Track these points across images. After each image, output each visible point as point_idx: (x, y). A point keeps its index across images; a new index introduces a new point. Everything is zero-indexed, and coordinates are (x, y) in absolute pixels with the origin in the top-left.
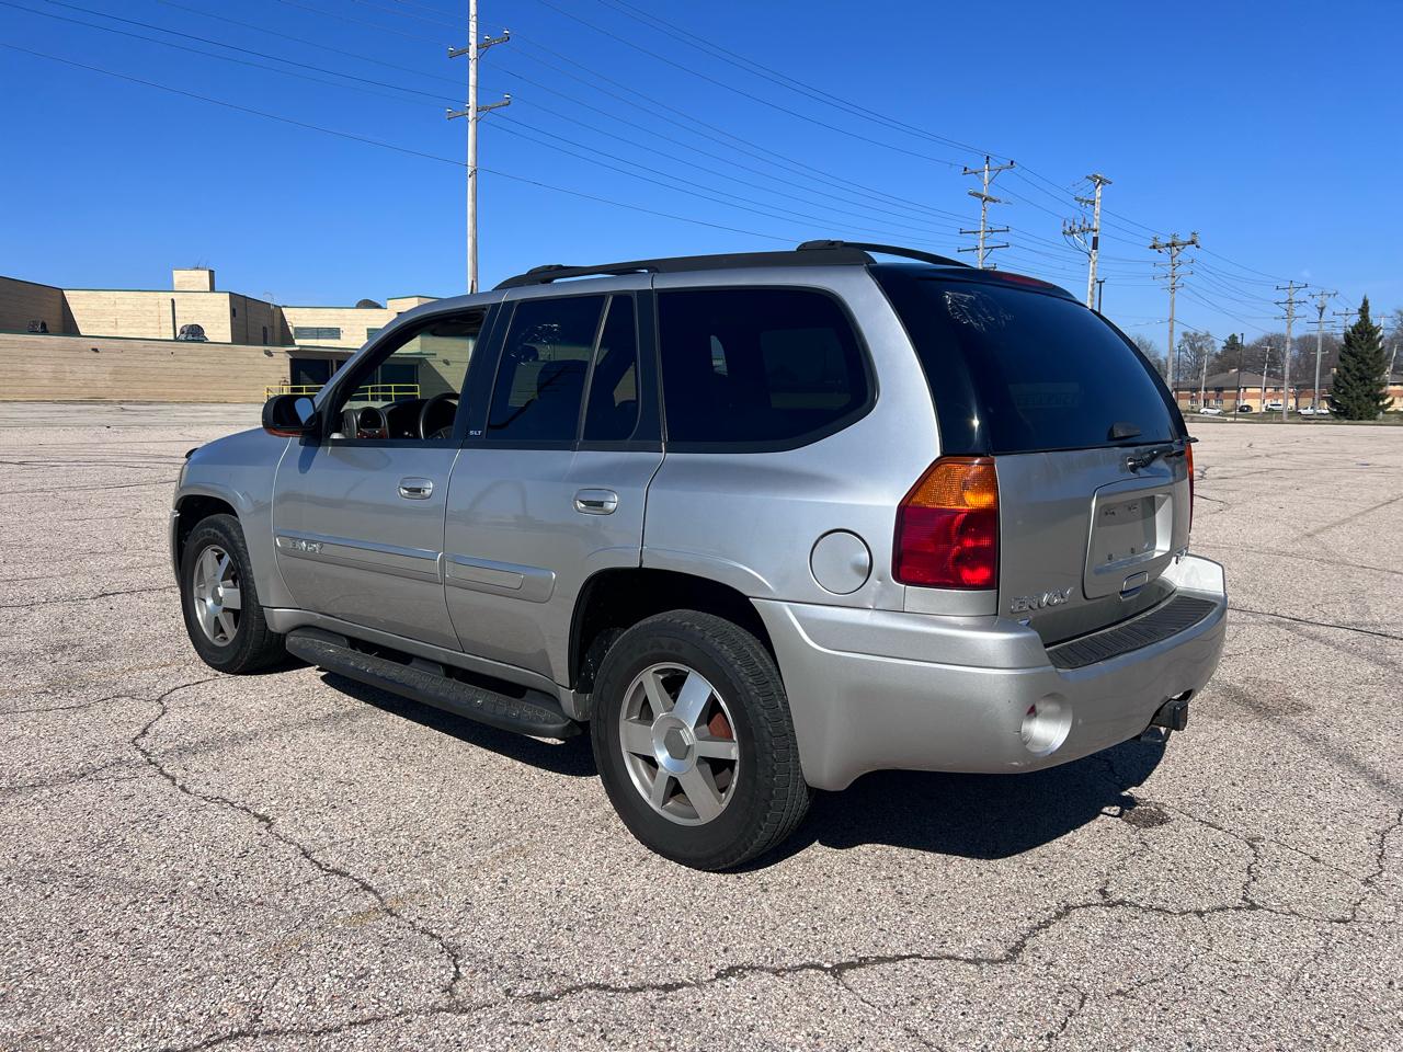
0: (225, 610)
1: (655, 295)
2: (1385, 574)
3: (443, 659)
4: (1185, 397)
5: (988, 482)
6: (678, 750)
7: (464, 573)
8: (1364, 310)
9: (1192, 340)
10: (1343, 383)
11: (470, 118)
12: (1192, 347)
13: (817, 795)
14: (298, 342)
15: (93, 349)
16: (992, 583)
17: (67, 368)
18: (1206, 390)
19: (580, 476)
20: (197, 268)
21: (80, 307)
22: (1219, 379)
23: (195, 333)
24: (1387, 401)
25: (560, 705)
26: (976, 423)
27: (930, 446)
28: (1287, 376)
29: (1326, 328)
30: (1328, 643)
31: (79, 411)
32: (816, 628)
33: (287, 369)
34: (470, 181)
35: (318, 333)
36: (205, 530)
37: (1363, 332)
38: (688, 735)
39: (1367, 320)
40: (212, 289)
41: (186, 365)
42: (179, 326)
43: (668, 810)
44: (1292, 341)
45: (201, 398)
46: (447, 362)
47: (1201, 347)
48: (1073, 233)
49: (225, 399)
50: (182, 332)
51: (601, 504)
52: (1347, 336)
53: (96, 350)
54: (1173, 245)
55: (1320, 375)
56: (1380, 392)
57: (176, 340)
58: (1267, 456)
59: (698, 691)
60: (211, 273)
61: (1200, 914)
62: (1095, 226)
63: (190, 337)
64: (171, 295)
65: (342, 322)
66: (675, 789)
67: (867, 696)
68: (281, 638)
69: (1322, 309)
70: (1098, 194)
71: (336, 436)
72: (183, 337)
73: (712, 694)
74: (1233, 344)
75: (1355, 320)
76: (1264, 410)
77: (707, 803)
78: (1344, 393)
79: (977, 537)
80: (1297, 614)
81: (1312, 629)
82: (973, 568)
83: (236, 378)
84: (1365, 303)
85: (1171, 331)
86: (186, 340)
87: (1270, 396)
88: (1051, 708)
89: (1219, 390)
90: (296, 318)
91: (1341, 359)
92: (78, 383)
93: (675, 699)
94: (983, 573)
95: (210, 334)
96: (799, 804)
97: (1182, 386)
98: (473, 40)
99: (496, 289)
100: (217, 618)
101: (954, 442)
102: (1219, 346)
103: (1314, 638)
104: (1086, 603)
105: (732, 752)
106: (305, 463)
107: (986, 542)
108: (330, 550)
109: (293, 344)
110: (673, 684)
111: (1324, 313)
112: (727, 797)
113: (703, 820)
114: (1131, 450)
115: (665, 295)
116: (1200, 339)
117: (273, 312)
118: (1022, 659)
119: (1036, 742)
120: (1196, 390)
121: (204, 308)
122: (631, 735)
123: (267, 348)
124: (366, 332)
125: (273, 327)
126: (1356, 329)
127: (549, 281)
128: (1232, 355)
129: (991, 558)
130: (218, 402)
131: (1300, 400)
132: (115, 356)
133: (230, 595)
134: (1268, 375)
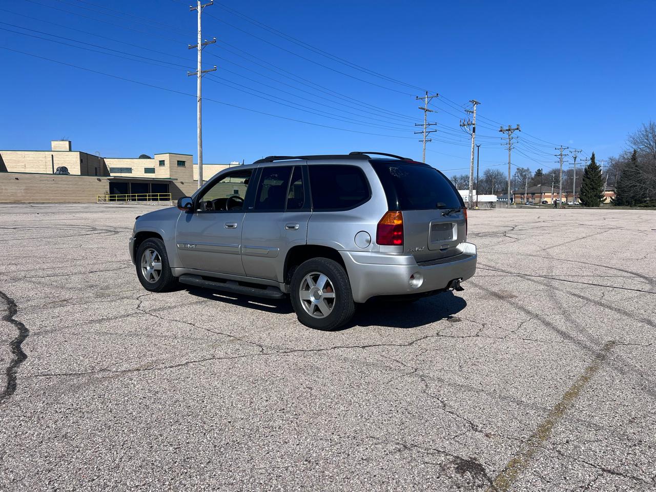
0: (155, 270)
1: (308, 167)
2: (566, 262)
3: (239, 280)
4: (518, 197)
5: (400, 218)
6: (317, 297)
7: (249, 250)
8: (593, 158)
9: (521, 171)
10: (584, 190)
11: (198, 76)
12: (521, 175)
13: (358, 305)
14: (112, 174)
15: (16, 179)
16: (402, 244)
17: (4, 188)
18: (527, 194)
19: (286, 220)
20: (63, 140)
21: (8, 158)
22: (533, 189)
23: (64, 171)
24: (605, 198)
25: (280, 289)
26: (397, 203)
27: (386, 209)
28: (561, 188)
29: (578, 166)
30: (533, 281)
31: (12, 207)
32: (357, 258)
33: (108, 187)
34: (198, 104)
35: (121, 170)
36: (147, 243)
37: (593, 168)
38: (320, 292)
39: (594, 163)
40: (70, 150)
41: (60, 186)
42: (55, 168)
43: (315, 315)
44: (564, 172)
45: (67, 201)
46: (182, 183)
47: (525, 175)
48: (464, 125)
49: (79, 201)
50: (57, 170)
51: (294, 227)
52: (585, 169)
53: (17, 179)
54: (509, 130)
55: (576, 187)
56: (601, 194)
57: (53, 174)
58: (544, 222)
59: (323, 279)
60: (70, 142)
61: (463, 337)
62: (473, 123)
63: (61, 173)
64: (52, 153)
65: (132, 165)
66: (317, 309)
67: (370, 275)
68: (177, 278)
69: (575, 158)
70: (475, 109)
71: (199, 210)
72: (58, 172)
73: (327, 280)
74: (539, 173)
75: (589, 163)
76: (553, 203)
77: (326, 311)
78: (585, 195)
79: (398, 232)
80: (526, 273)
81: (529, 277)
82: (397, 240)
83: (83, 191)
84: (593, 155)
85: (509, 168)
86: (60, 174)
87: (555, 196)
88: (418, 276)
89: (533, 194)
90: (110, 163)
91: (584, 180)
92: (9, 194)
93: (316, 283)
94: (399, 241)
95: (71, 171)
96: (352, 309)
97: (516, 192)
98: (199, 42)
99: (254, 163)
100: (151, 273)
101: (392, 207)
102: (533, 174)
103: (530, 280)
104: (429, 251)
105: (333, 295)
106: (188, 219)
107: (400, 233)
108: (199, 247)
109: (109, 176)
110: (316, 279)
111: (576, 160)
112: (332, 309)
113: (325, 316)
114: (443, 210)
115: (310, 166)
116: (524, 172)
117: (99, 160)
118: (410, 263)
119: (414, 285)
120: (523, 194)
121: (67, 159)
122: (303, 294)
123: (98, 177)
124: (144, 170)
125: (100, 167)
126: (590, 166)
127: (272, 161)
128: (538, 178)
129: (401, 237)
130: (75, 203)
131: (568, 198)
132: (26, 181)
133: (158, 265)
134: (554, 187)
